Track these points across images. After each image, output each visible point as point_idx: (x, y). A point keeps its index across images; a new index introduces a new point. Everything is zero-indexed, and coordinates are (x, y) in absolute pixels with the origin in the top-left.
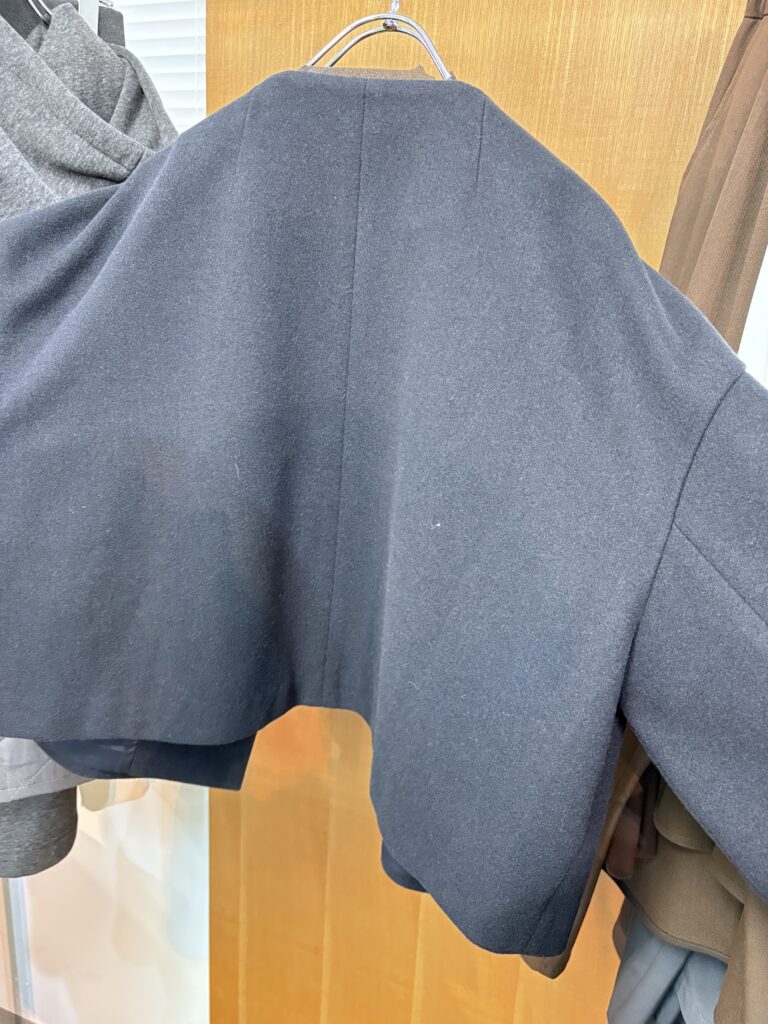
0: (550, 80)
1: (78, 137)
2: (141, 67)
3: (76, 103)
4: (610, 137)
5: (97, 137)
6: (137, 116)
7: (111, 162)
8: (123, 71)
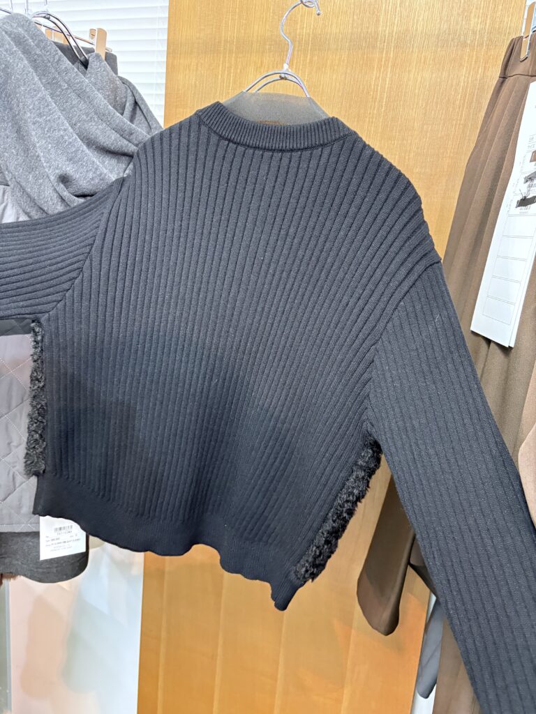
0: (374, 108)
1: (114, 132)
2: (137, 90)
3: (114, 114)
4: (409, 142)
5: (126, 132)
6: (135, 118)
7: (133, 146)
8: (126, 92)
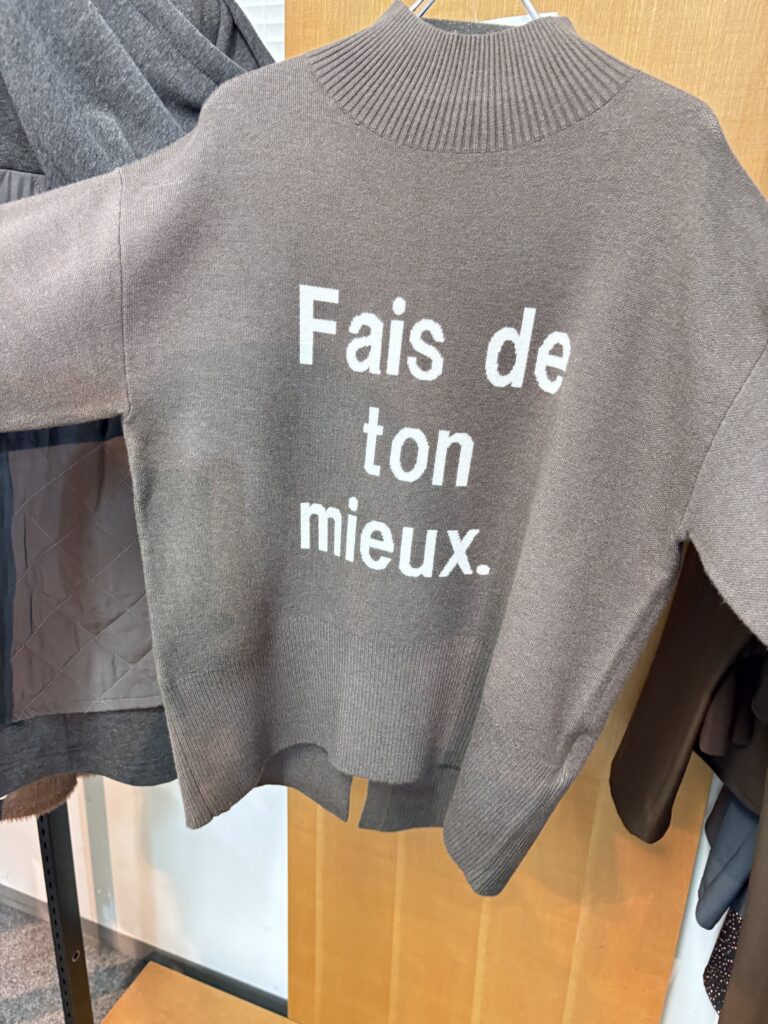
1: (205, 76)
3: (206, 45)
5: (224, 77)
6: (234, 50)
8: (218, 8)
